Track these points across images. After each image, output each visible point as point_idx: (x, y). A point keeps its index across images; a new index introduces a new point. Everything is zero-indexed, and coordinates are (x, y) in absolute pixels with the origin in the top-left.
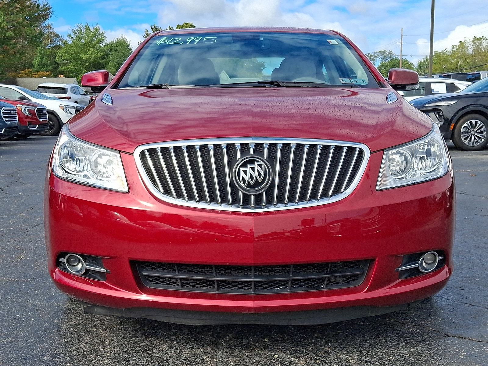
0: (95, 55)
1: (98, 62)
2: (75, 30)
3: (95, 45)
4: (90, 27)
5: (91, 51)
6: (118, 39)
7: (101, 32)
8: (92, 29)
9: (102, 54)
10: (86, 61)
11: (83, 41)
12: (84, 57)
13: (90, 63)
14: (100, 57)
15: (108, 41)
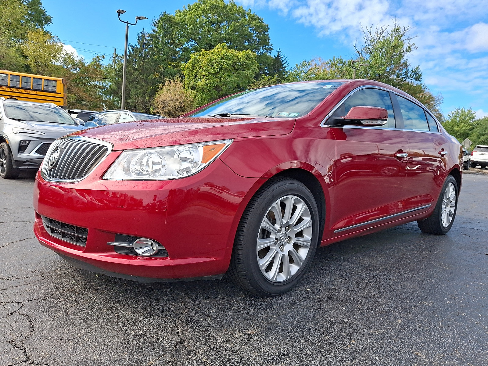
0: (465, 128)
1: (466, 133)
2: (454, 111)
3: (466, 121)
4: (465, 109)
5: (462, 125)
6: (485, 117)
7: (473, 112)
8: (466, 111)
9: (470, 127)
10: (458, 132)
11: (458, 119)
12: (456, 129)
13: (460, 133)
14: (468, 129)
15: (477, 118)
